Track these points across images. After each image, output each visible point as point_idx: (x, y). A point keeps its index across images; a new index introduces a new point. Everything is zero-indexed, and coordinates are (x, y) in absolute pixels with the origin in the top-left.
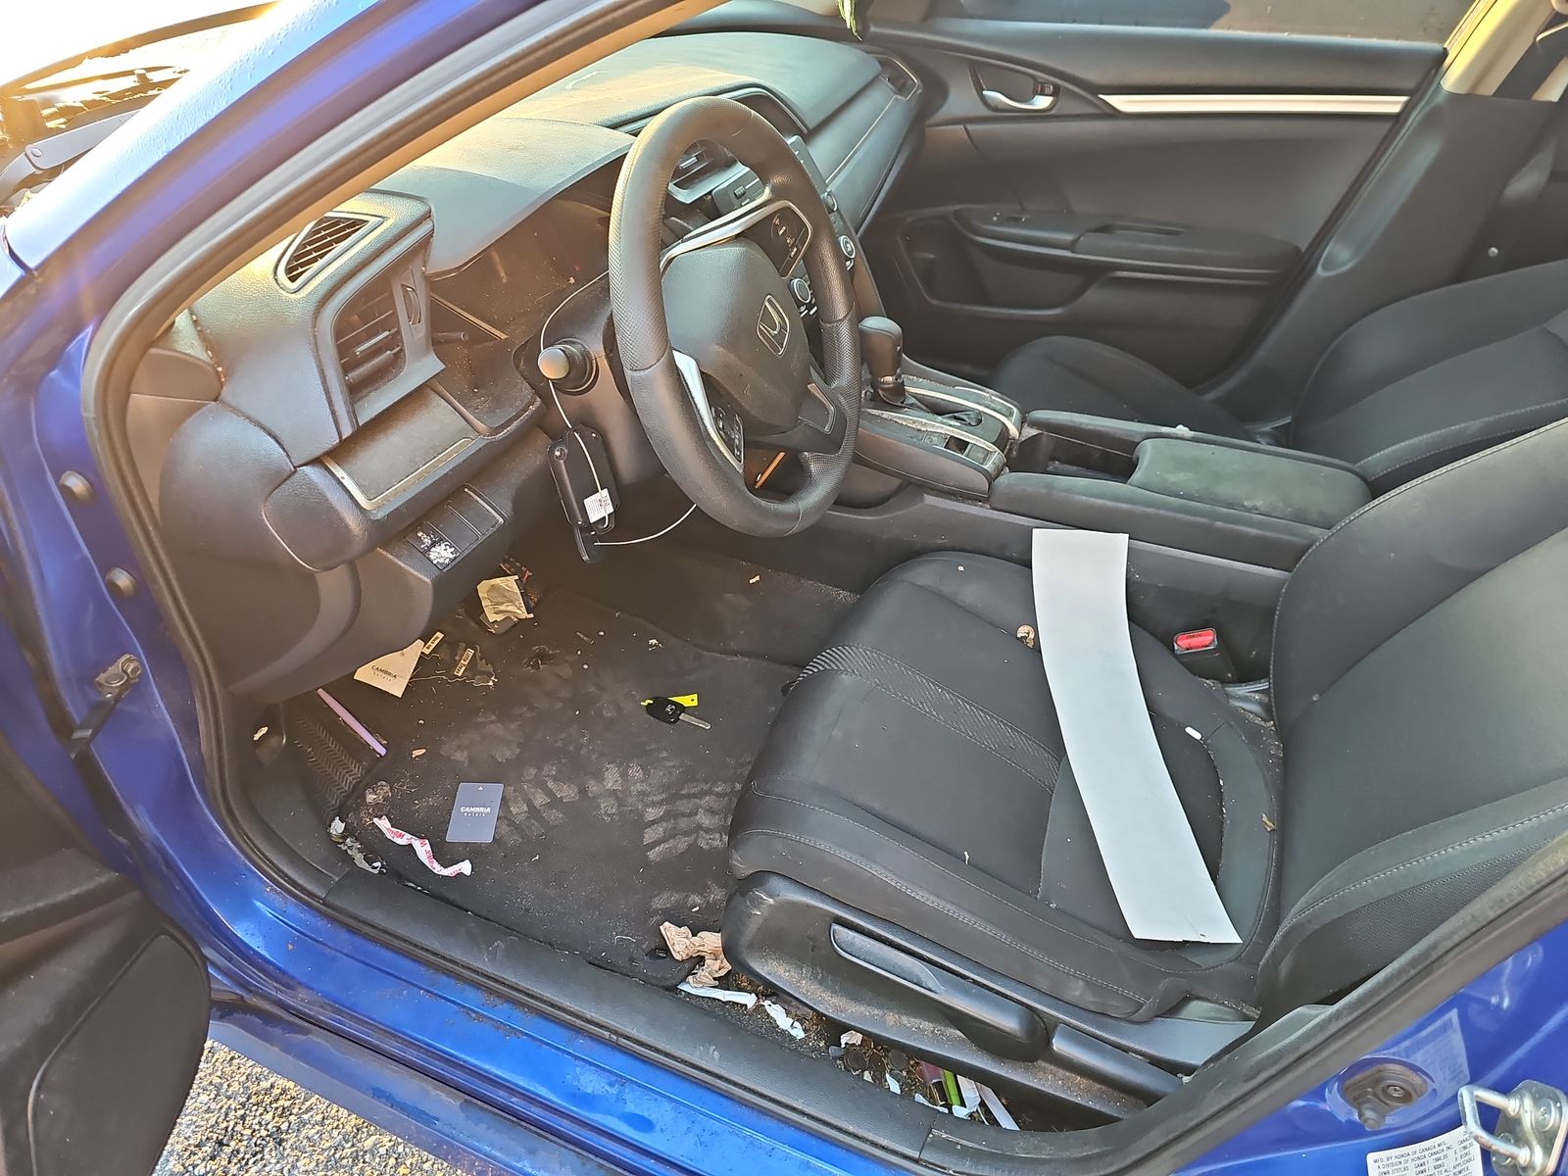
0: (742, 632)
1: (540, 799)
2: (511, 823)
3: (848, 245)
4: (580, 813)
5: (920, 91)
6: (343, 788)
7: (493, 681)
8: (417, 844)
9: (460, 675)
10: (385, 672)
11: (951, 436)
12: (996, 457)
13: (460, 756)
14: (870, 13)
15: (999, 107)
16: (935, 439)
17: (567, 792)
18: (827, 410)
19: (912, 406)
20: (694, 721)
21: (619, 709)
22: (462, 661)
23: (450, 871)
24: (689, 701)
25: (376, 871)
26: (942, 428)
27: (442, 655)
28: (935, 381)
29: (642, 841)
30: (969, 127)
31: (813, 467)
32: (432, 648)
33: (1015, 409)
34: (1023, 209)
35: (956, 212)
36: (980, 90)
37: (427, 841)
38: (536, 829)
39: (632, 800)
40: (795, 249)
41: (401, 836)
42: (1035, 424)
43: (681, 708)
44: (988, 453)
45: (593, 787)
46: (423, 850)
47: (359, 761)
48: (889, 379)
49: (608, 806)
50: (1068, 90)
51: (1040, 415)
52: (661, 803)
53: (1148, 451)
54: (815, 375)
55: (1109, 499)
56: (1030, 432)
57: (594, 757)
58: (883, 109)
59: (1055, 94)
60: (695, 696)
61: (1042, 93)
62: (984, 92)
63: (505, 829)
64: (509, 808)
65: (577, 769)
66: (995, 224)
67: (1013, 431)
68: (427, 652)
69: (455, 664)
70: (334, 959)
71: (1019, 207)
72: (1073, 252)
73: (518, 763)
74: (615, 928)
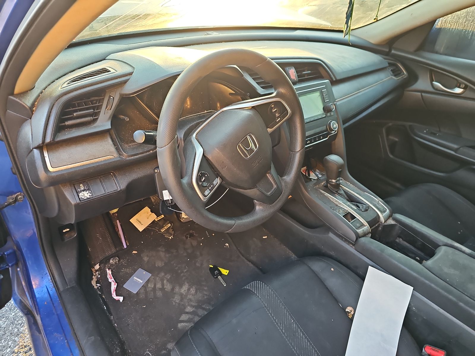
0: (255, 254)
1: (159, 286)
2: (145, 290)
3: (335, 125)
4: (168, 296)
5: (405, 77)
6: (106, 254)
7: (172, 237)
8: (113, 284)
9: (162, 231)
10: (140, 222)
11: (349, 212)
12: (367, 227)
13: (146, 259)
14: (394, 46)
15: (438, 89)
16: (341, 211)
17: (168, 287)
18: (272, 186)
19: (340, 194)
20: (222, 281)
21: (202, 264)
22: (165, 227)
23: (116, 298)
24: (225, 272)
25: (96, 287)
26: (347, 208)
27: (160, 223)
28: (357, 187)
29: (179, 318)
30: (423, 94)
31: (257, 208)
32: (158, 219)
33: (388, 210)
34: (440, 131)
35: (410, 126)
36: (432, 80)
37: (117, 284)
38: (151, 295)
39: (186, 300)
40: (279, 119)
41: (111, 278)
42: (395, 219)
43: (220, 274)
44: (362, 225)
45: (177, 289)
46: (114, 286)
47: (116, 248)
48: (334, 181)
49: (177, 299)
50: (471, 88)
51: (399, 216)
52: (193, 307)
53: (441, 252)
54: (273, 170)
55: (408, 268)
56: (391, 222)
57: (184, 278)
58: (382, 80)
59: (466, 88)
60: (228, 271)
61: (459, 87)
62: (433, 82)
63: (142, 291)
64: (148, 284)
65: (177, 280)
66: (424, 133)
67: (382, 219)
68: (156, 220)
69: (163, 227)
70: (54, 314)
71: (438, 129)
72: (456, 152)
73: (160, 269)
74: (150, 347)
